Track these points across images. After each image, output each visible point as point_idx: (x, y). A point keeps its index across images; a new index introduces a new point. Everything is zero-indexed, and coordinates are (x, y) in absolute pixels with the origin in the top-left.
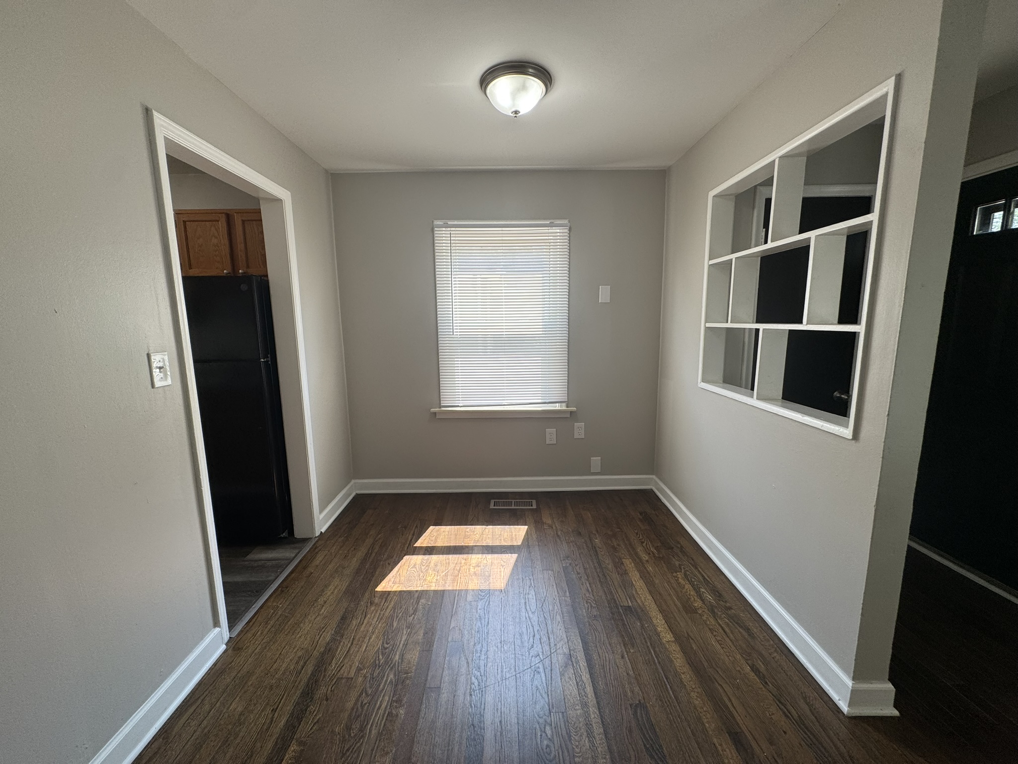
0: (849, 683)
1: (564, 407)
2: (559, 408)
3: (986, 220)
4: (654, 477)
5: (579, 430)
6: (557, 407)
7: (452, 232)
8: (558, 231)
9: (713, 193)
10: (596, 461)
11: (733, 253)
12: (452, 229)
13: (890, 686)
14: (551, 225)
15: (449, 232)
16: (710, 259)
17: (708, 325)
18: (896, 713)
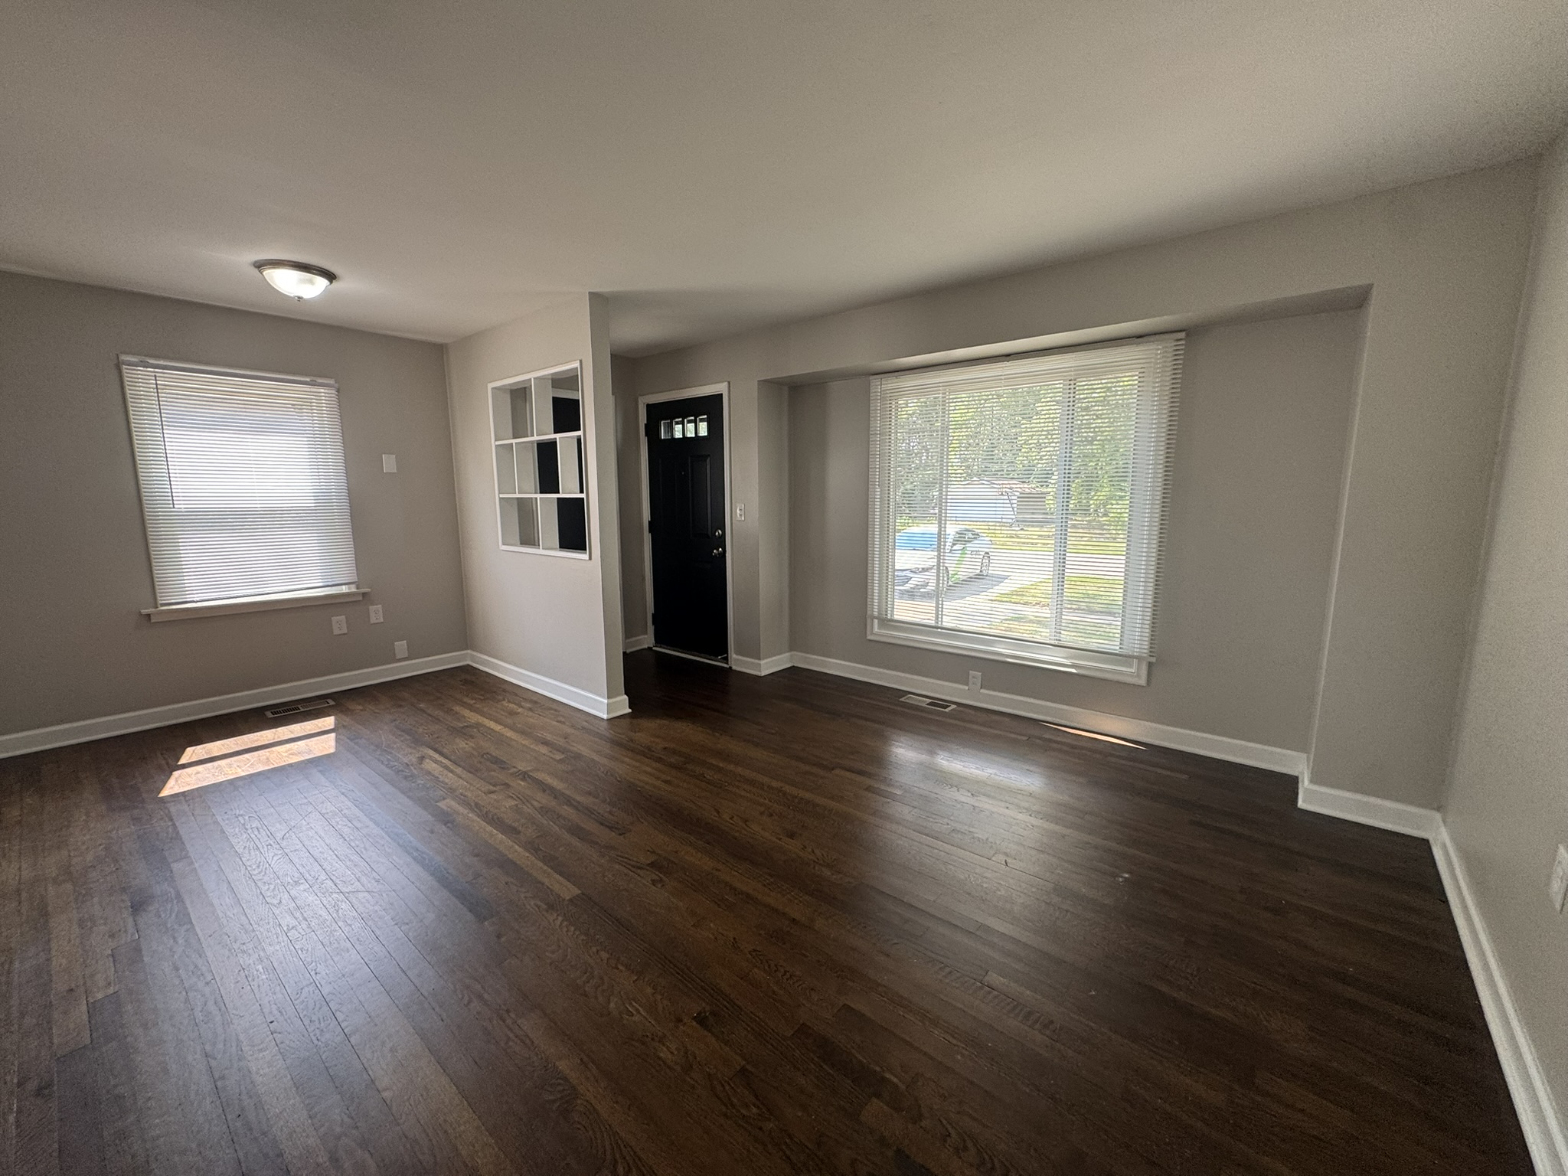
0: (606, 701)
1: (353, 589)
2: (347, 591)
3: (670, 429)
4: (469, 651)
5: (376, 613)
6: (344, 589)
7: (157, 374)
8: (323, 391)
9: (491, 386)
10: (401, 647)
11: (514, 438)
12: (156, 370)
13: (626, 697)
14: (313, 384)
15: (153, 374)
16: (496, 440)
17: (501, 496)
18: (630, 710)
